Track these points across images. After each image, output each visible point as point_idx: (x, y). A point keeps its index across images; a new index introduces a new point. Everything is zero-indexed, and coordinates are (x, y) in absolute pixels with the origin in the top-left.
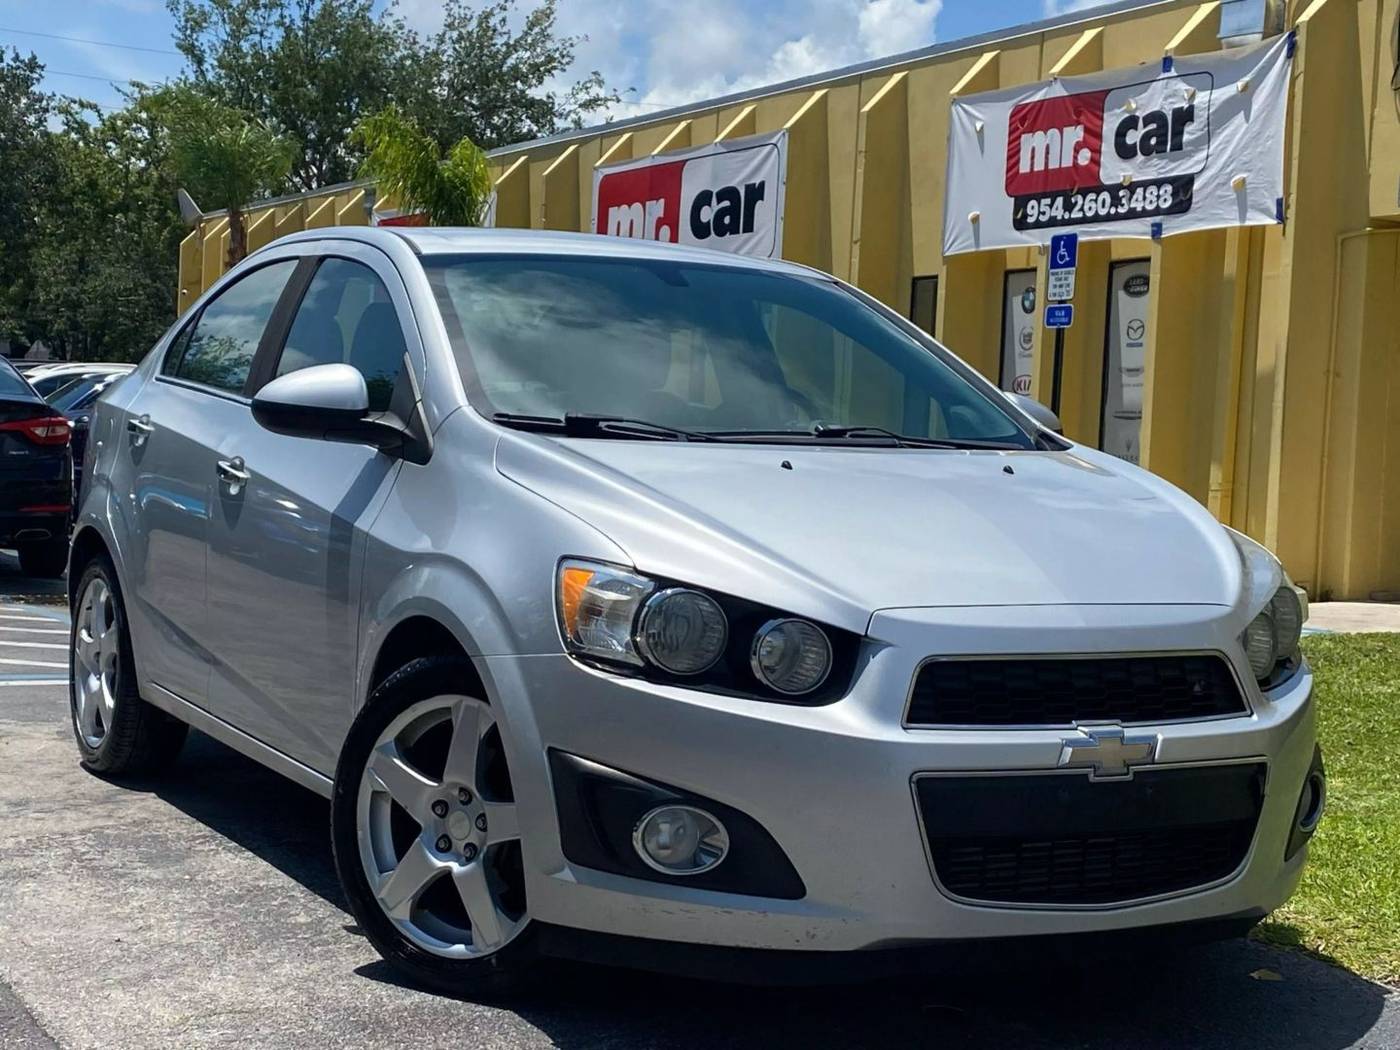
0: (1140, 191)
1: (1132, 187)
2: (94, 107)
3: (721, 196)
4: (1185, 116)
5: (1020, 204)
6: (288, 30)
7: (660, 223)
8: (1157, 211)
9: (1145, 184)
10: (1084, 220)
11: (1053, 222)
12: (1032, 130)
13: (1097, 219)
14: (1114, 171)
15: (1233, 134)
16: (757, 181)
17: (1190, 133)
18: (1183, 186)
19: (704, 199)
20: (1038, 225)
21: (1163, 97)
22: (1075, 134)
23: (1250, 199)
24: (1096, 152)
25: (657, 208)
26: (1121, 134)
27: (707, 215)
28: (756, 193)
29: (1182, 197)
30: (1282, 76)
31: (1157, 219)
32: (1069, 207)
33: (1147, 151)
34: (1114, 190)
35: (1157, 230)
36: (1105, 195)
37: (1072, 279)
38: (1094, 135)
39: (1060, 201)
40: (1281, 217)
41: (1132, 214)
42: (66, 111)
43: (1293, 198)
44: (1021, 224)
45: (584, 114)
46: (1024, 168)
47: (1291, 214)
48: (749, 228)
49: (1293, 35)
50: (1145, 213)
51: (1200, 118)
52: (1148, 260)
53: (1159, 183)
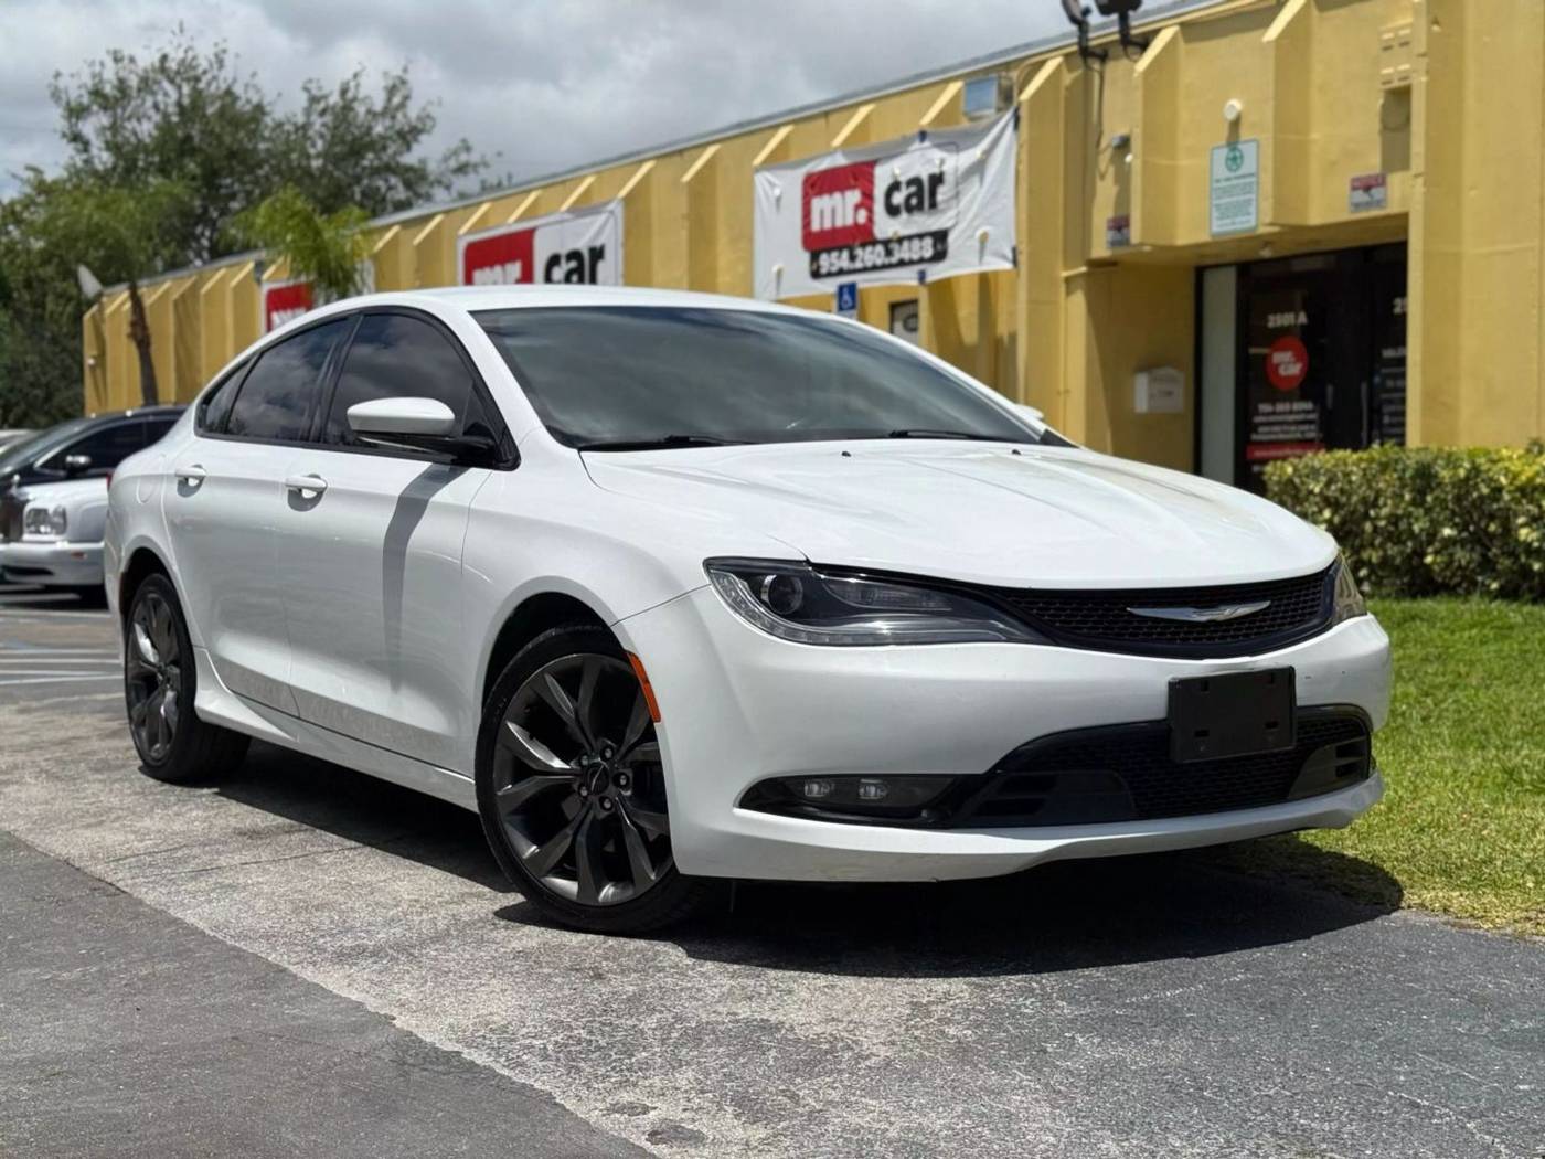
0: (906, 244)
1: (900, 240)
3: (568, 258)
4: (937, 180)
5: (815, 257)
6: (166, 116)
8: (921, 260)
9: (910, 238)
10: (865, 270)
11: (841, 272)
12: (820, 193)
13: (875, 268)
14: (885, 227)
15: (975, 196)
16: (598, 244)
17: (943, 193)
18: (940, 237)
19: (554, 261)
20: (829, 274)
21: (918, 162)
22: (854, 196)
23: (989, 246)
24: (870, 211)
25: (515, 267)
26: (888, 196)
27: (558, 271)
28: (597, 254)
29: (939, 247)
30: (1009, 149)
31: (922, 267)
32: (852, 258)
33: (910, 209)
34: (886, 243)
35: (922, 276)
36: (880, 249)
38: (868, 197)
39: (845, 254)
40: (1015, 262)
41: (902, 263)
43: (1023, 248)
44: (816, 274)
46: (815, 226)
47: (1023, 259)
49: (1017, 112)
50: (911, 263)
51: (949, 179)
52: (914, 302)
53: (921, 236)
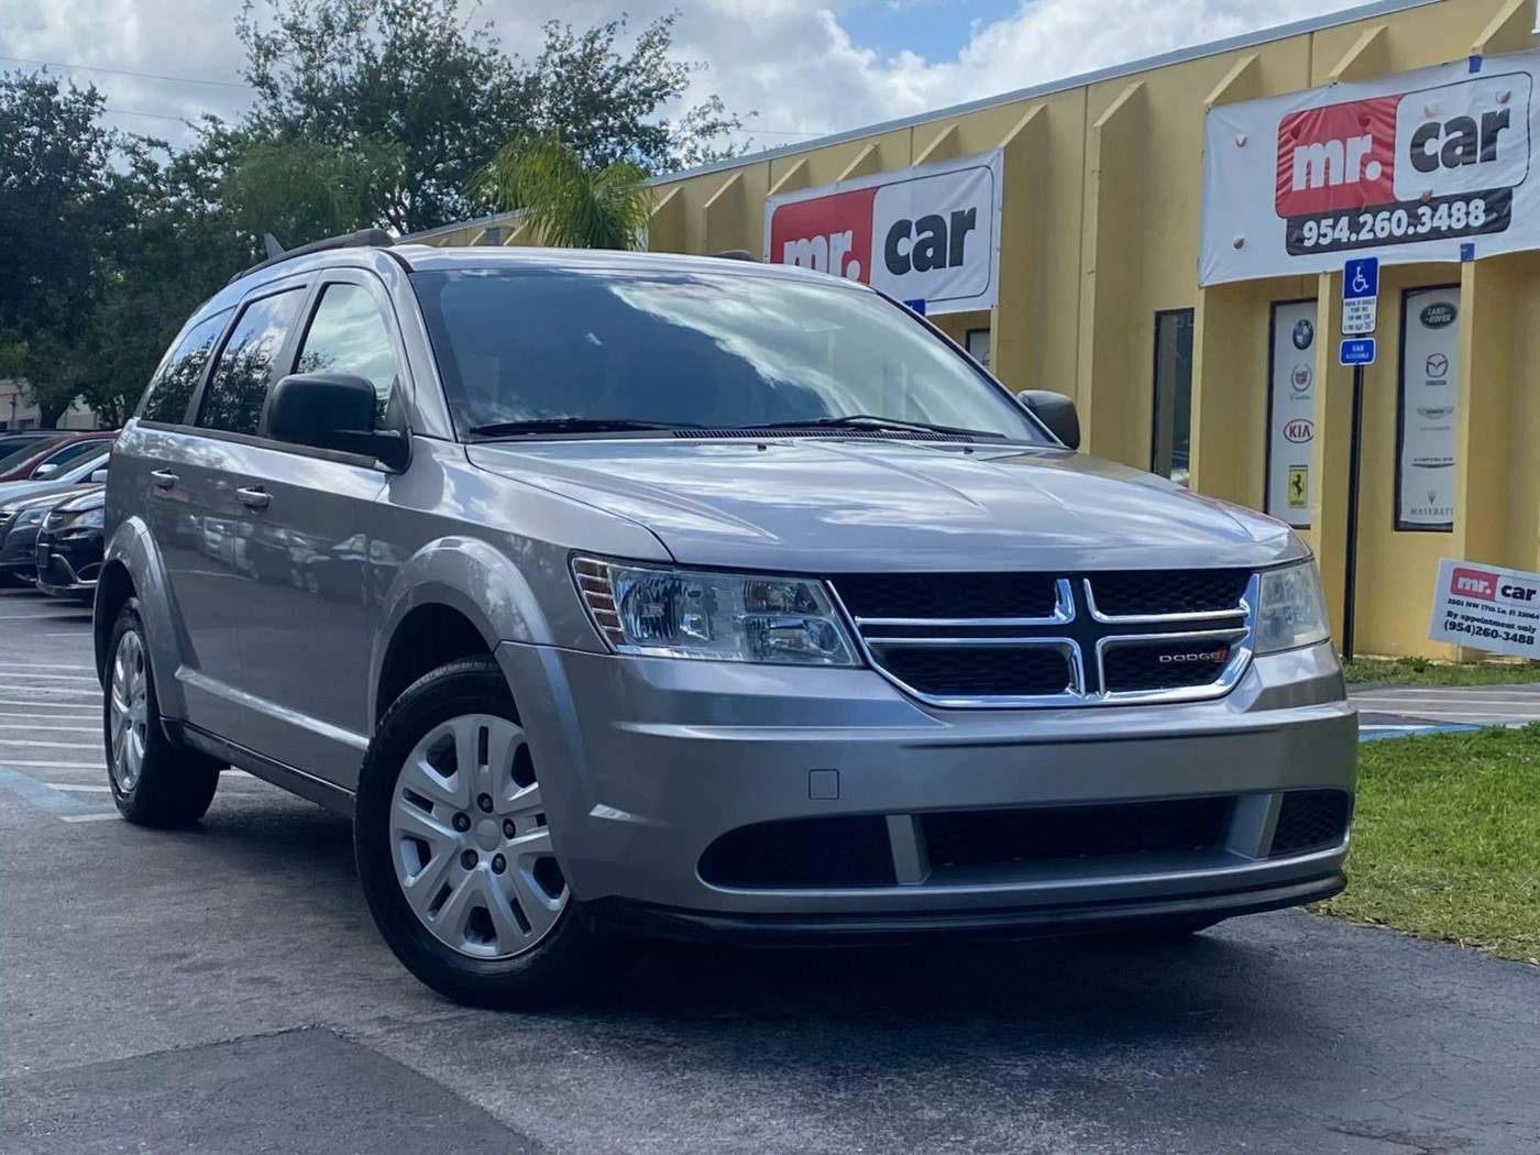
0: (1444, 208)
1: (1433, 202)
2: (165, 145)
3: (922, 225)
4: (1498, 122)
5: (1295, 224)
7: (847, 259)
8: (1468, 230)
9: (1450, 200)
10: (1376, 242)
11: (1336, 245)
12: (1307, 142)
13: (1391, 240)
14: (1409, 184)
16: (966, 208)
17: (1504, 141)
18: (1498, 201)
19: (901, 229)
20: (1321, 248)
21: (1471, 101)
22: (1362, 145)
24: (1388, 164)
25: (843, 241)
26: (1417, 143)
27: (905, 247)
28: (965, 221)
29: (1498, 213)
31: (1468, 240)
32: (1355, 227)
33: (1451, 163)
34: (1411, 208)
35: (1467, 252)
36: (1401, 213)
37: (1372, 309)
38: (1386, 144)
39: (1344, 221)
41: (1436, 234)
42: (132, 151)
44: (1298, 249)
45: (702, 143)
46: (1298, 184)
48: (957, 260)
50: (1451, 233)
51: (1517, 120)
52: (1457, 285)
53: (1467, 198)
